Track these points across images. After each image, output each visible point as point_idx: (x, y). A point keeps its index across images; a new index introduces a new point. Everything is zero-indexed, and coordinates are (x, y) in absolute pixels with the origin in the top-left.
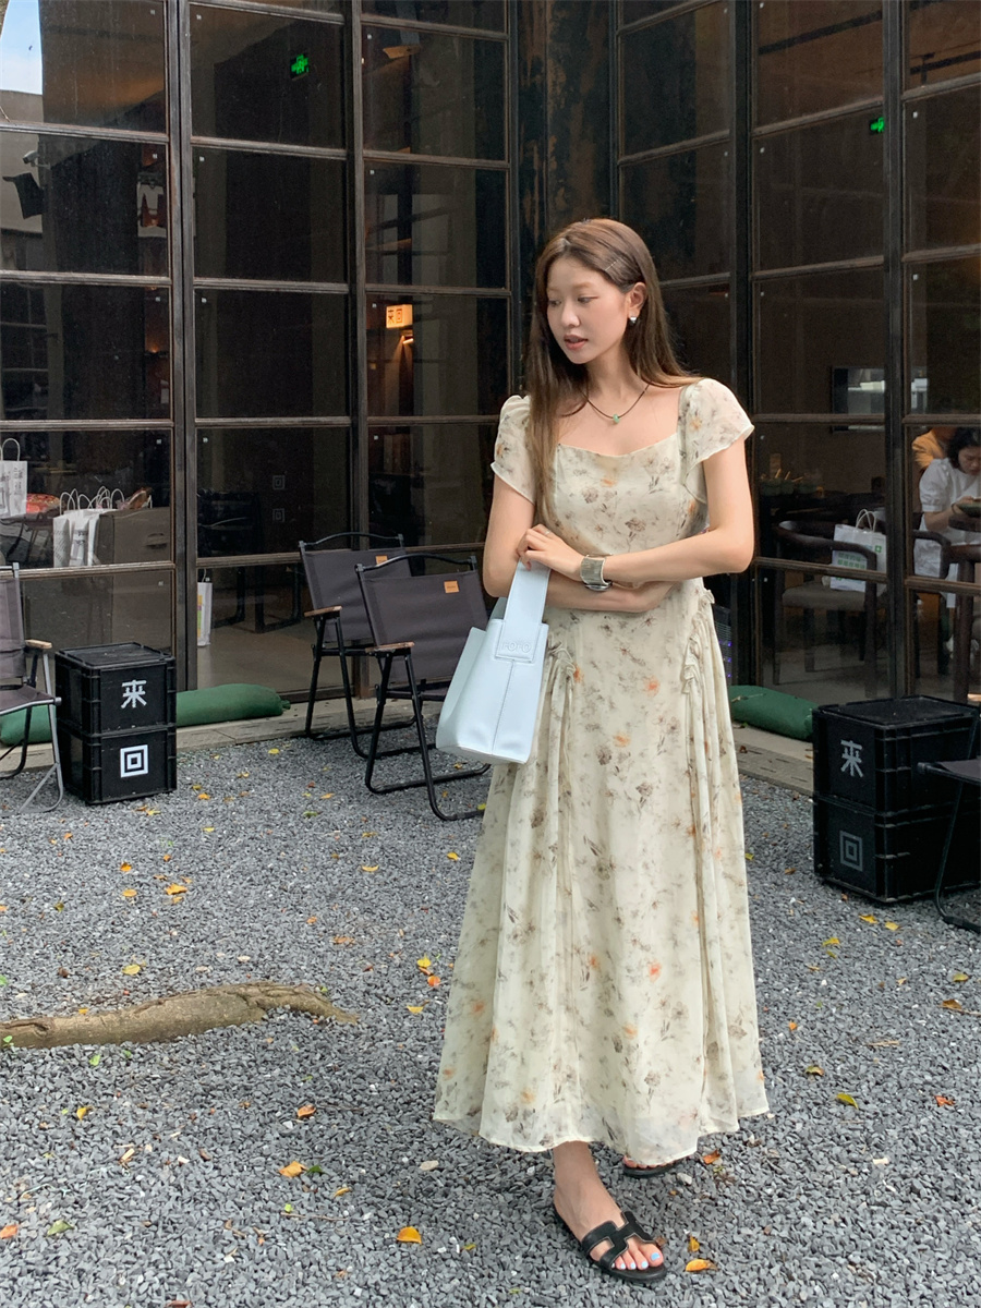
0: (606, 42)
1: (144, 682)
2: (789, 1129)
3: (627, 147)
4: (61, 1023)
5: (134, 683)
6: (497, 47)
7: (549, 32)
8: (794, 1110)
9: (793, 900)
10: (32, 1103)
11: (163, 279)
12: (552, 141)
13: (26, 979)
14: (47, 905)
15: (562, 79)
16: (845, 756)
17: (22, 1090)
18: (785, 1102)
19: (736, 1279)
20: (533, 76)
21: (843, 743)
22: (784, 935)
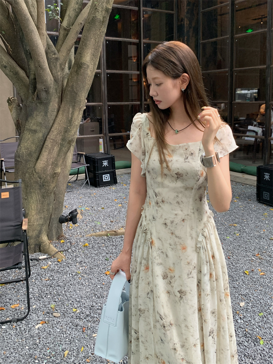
0: (198, 14)
1: (107, 161)
2: (270, 250)
3: (202, 38)
4: (119, 231)
5: (105, 161)
6: (172, 15)
7: (185, 12)
8: (270, 246)
9: (253, 206)
10: (117, 246)
11: (100, 70)
12: (186, 37)
13: (104, 223)
14: (99, 208)
15: (188, 23)
16: (265, 176)
17: (114, 244)
18: (268, 245)
19: (270, 276)
20: (181, 22)
21: (265, 173)
22: (254, 213)
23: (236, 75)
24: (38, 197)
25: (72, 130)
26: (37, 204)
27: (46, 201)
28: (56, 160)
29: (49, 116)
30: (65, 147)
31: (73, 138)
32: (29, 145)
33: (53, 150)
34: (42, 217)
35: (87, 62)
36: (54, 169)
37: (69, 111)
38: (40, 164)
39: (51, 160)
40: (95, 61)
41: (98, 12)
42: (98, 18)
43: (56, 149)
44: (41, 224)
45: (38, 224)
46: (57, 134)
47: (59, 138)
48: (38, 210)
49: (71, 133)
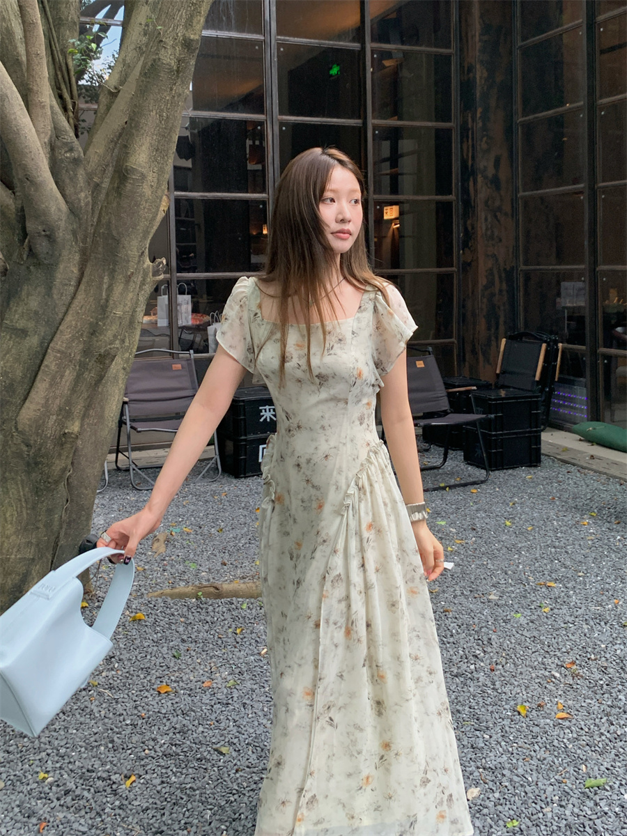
0: (511, 53)
2: (612, 653)
3: (524, 110)
4: (226, 587)
6: (447, 58)
7: (477, 48)
8: (616, 644)
10: (214, 625)
11: (264, 195)
12: (479, 110)
13: (206, 565)
14: (213, 529)
15: (485, 75)
17: (208, 619)
18: (611, 639)
20: (468, 74)
22: (613, 556)
23: (603, 199)
24: (23, 491)
25: (107, 330)
26: (19, 510)
27: (43, 501)
28: (69, 402)
29: (55, 296)
30: (91, 370)
31: (111, 349)
32: (9, 364)
33: (62, 377)
34: (34, 541)
35: (140, 165)
36: (62, 425)
37: (101, 283)
38: (29, 412)
39: (57, 401)
40: (163, 164)
41: (165, 48)
42: (164, 62)
43: (69, 375)
44: (29, 560)
45: (20, 559)
46: (73, 339)
47: (77, 348)
48: (21, 523)
49: (105, 335)
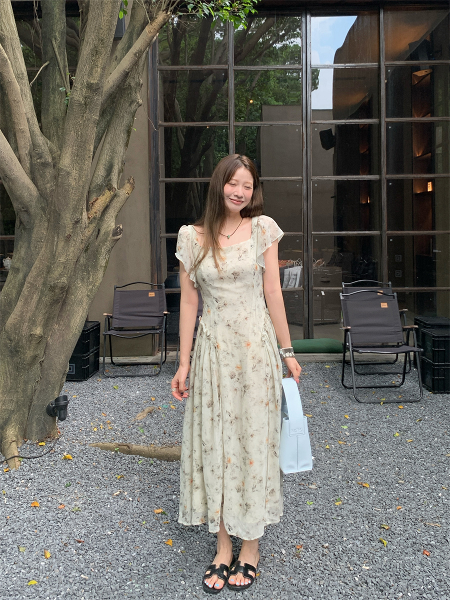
4: (135, 447)
24: (8, 368)
25: (55, 271)
26: (5, 379)
27: (22, 375)
28: (34, 315)
29: (32, 249)
30: (46, 296)
31: (58, 283)
32: (10, 290)
33: (32, 298)
34: (15, 399)
35: (65, 166)
36: (30, 329)
37: (53, 241)
38: (11, 320)
39: (29, 314)
40: (81, 164)
41: (76, 90)
42: (75, 99)
43: (35, 298)
44: (10, 410)
45: (4, 409)
46: (38, 275)
47: (40, 281)
48: (6, 388)
49: (54, 274)
